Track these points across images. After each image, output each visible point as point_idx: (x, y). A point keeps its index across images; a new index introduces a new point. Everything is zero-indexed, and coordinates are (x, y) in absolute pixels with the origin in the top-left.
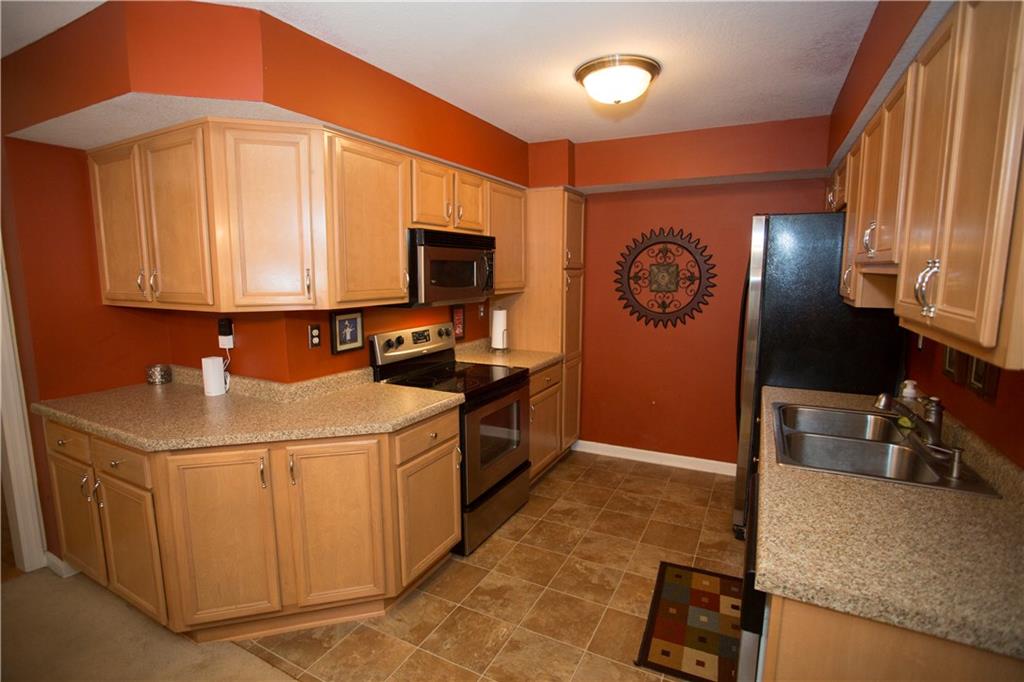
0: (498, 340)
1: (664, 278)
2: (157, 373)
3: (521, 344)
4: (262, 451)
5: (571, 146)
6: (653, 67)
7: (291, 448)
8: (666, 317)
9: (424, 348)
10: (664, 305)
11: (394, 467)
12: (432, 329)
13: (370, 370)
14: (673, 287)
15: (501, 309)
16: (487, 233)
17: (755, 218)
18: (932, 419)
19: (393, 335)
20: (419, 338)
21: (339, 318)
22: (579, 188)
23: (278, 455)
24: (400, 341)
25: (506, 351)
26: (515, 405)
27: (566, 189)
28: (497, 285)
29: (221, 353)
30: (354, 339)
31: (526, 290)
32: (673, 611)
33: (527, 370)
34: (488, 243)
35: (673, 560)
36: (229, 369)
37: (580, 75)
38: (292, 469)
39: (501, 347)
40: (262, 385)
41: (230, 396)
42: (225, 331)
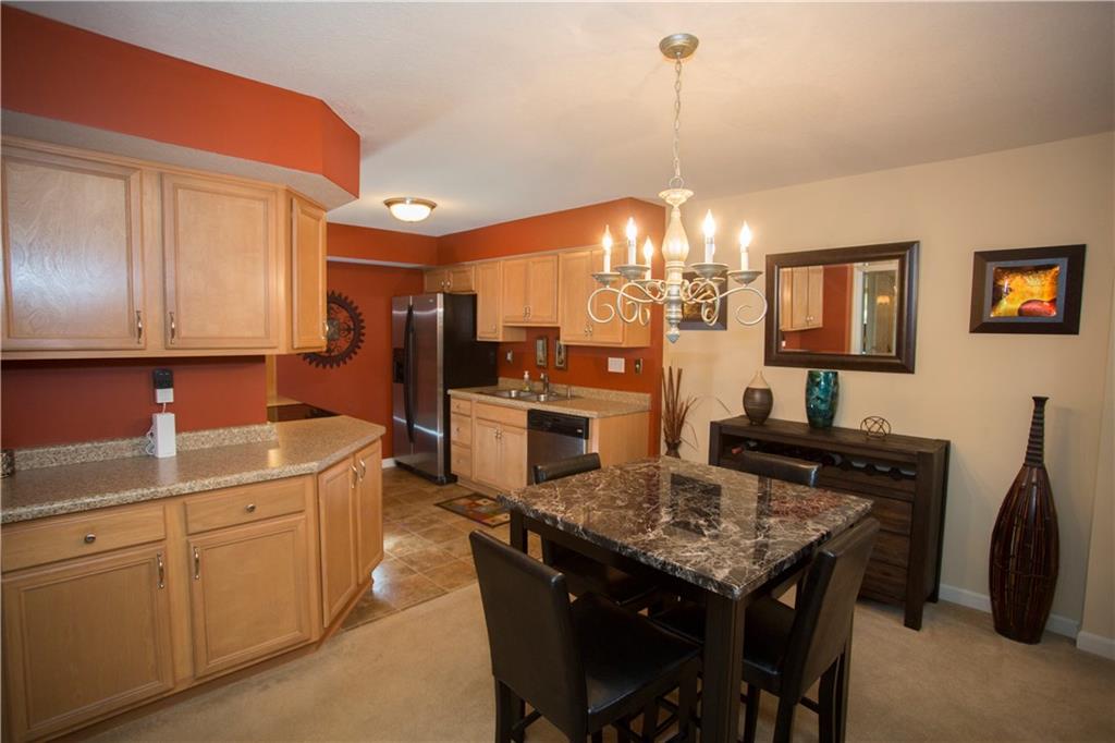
6: (433, 206)
8: (330, 360)
14: (336, 337)
29: (165, 408)
36: (181, 425)
37: (389, 204)
40: (235, 430)
41: (182, 455)
42: (167, 384)
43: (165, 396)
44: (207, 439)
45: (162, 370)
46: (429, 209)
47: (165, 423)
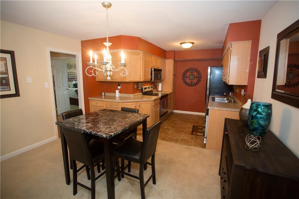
0: (160, 89)
1: (192, 77)
2: (103, 93)
3: (164, 90)
4: (135, 103)
5: (175, 51)
6: (193, 43)
7: (139, 103)
8: (191, 85)
9: (149, 90)
10: (192, 82)
11: (153, 106)
12: (150, 86)
13: (142, 93)
14: (193, 79)
15: (160, 83)
16: (160, 69)
17: (209, 67)
18: (232, 97)
19: (145, 87)
20: (149, 88)
21: (139, 83)
22: (176, 59)
23: (138, 104)
24: (146, 88)
25: (161, 91)
26: (166, 100)
27: (173, 60)
28: (162, 78)
29: (118, 89)
30: (140, 87)
31: (165, 79)
32: (196, 130)
33: (168, 94)
34: (161, 70)
35: (195, 125)
36: (120, 92)
37: (181, 44)
38: (140, 106)
39: (160, 90)
40: (127, 94)
41: (120, 97)
42: (119, 86)
43: (119, 87)
44: (124, 95)
45: (119, 84)
46: (192, 44)
47: (117, 91)
